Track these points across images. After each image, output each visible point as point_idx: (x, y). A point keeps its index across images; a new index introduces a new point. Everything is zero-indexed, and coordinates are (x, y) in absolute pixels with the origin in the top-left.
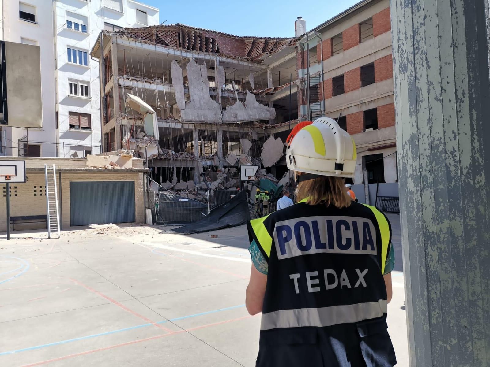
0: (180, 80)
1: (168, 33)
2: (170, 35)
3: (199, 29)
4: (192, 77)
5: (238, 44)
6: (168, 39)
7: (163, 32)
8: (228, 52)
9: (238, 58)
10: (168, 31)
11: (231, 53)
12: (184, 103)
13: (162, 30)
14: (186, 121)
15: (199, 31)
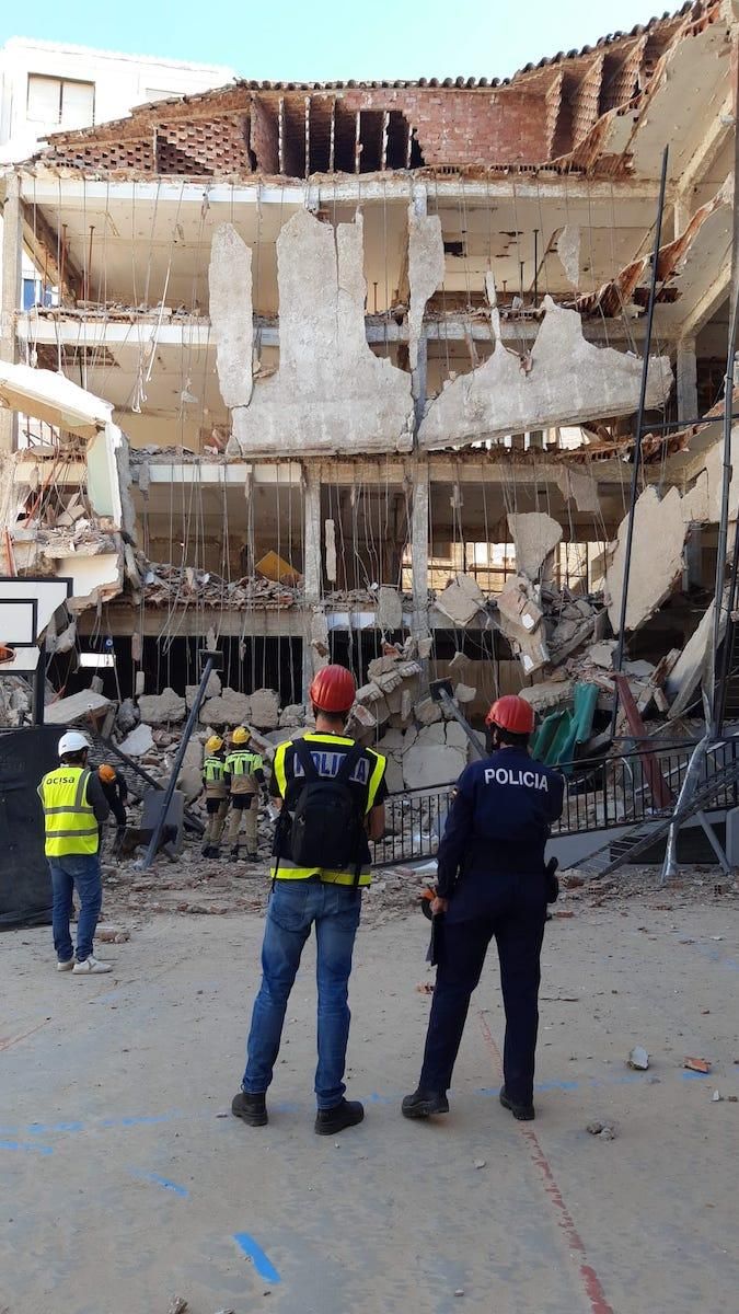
0: (239, 293)
1: (208, 127)
2: (216, 133)
3: (328, 87)
4: (296, 277)
5: (514, 114)
6: (209, 149)
7: (189, 124)
8: (461, 154)
9: (511, 170)
10: (209, 120)
11: (478, 154)
12: (248, 380)
13: (184, 119)
14: (248, 452)
15: (330, 92)
